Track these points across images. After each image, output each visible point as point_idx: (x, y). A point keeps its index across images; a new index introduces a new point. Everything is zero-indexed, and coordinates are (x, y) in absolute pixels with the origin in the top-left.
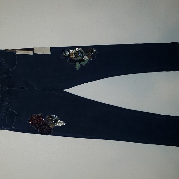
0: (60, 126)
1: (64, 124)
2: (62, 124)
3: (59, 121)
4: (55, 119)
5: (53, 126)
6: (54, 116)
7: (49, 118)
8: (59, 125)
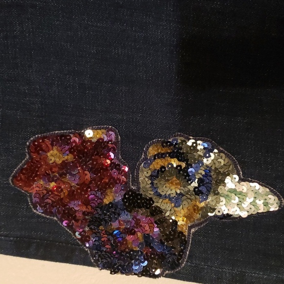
0: (244, 215)
1: (274, 208)
2: (260, 203)
3: (231, 182)
4: (208, 169)
5: (188, 217)
6: (201, 146)
7: (160, 156)
8: (235, 211)
